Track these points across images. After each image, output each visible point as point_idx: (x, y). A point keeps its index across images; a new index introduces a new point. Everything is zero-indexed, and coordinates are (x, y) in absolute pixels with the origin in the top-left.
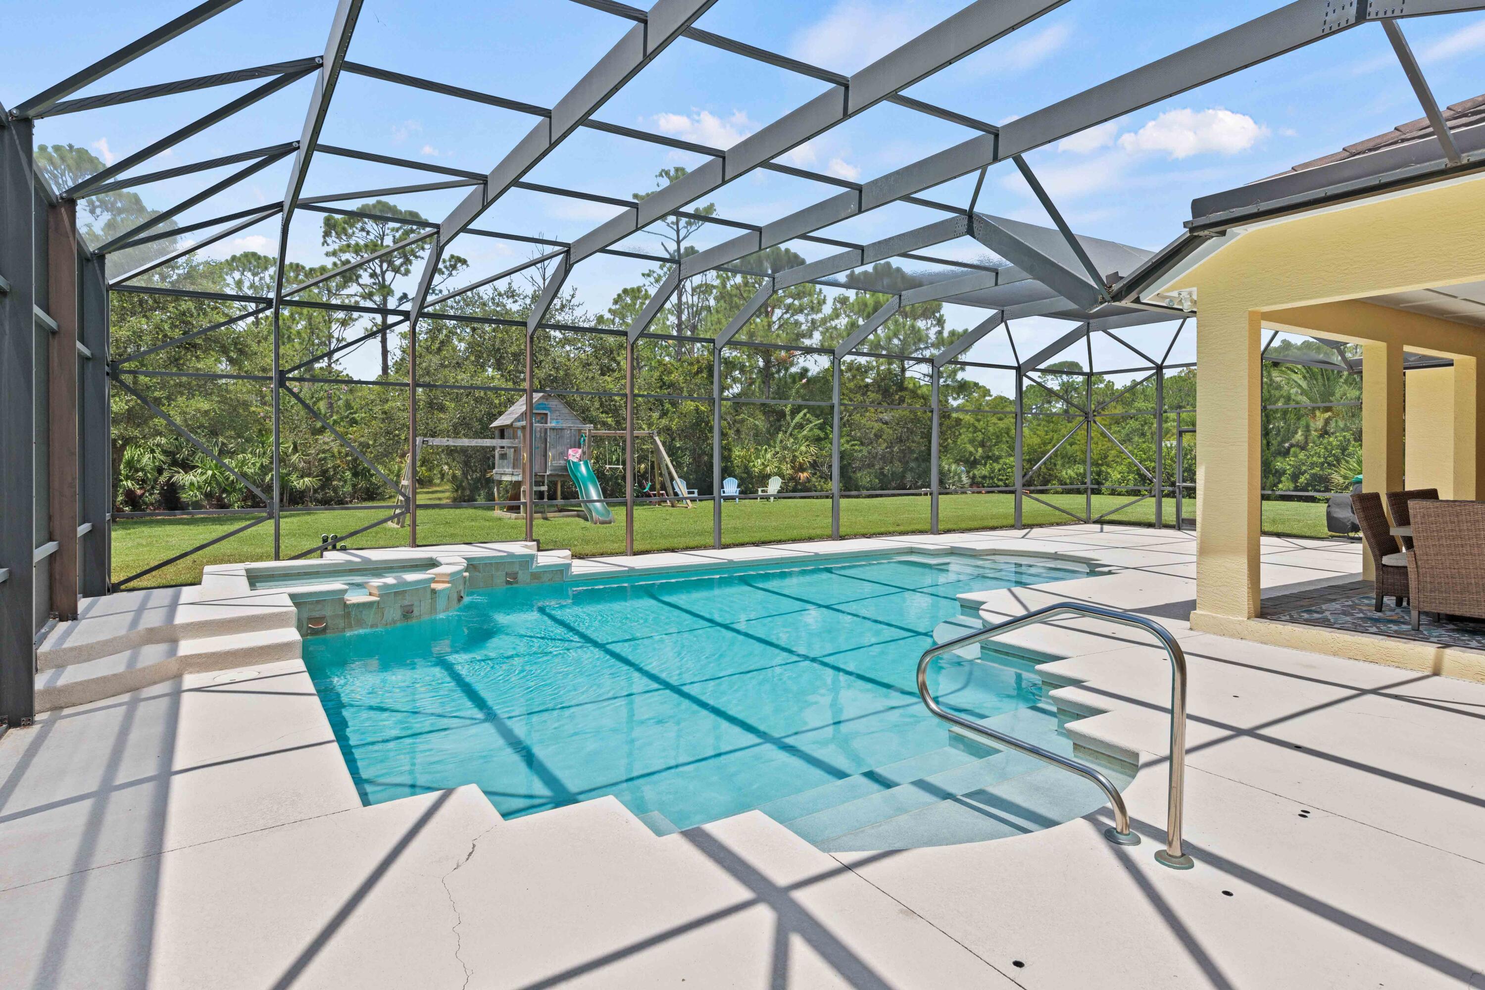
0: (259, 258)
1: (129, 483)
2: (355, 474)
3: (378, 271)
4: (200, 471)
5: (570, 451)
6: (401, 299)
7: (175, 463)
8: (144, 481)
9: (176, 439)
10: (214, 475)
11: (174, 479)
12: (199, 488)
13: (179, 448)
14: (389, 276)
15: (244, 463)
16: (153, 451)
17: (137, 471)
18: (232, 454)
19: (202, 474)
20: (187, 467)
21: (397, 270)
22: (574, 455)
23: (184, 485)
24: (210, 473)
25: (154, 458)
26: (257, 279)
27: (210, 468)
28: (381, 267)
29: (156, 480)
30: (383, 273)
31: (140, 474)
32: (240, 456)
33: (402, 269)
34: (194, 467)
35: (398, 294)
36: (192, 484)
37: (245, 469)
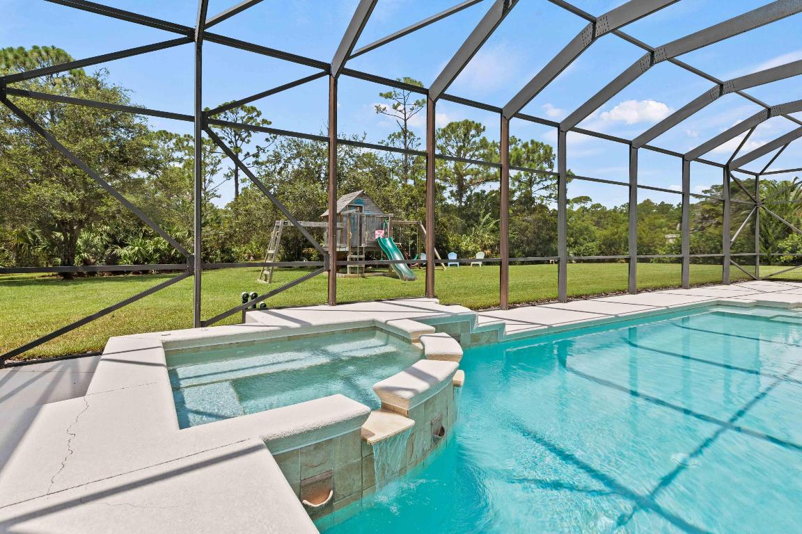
0: (167, 133)
1: (85, 255)
2: (223, 251)
3: (233, 140)
4: (130, 247)
5: (376, 232)
6: (246, 155)
7: (115, 242)
8: (96, 254)
9: (117, 228)
10: (139, 250)
11: (114, 252)
12: (130, 258)
13: (118, 233)
14: (239, 143)
15: (158, 242)
16: (101, 235)
17: (92, 247)
18: (151, 237)
19: (132, 249)
20: (123, 245)
21: (243, 140)
22: (379, 234)
23: (121, 256)
24: (137, 248)
25: (101, 238)
26: (166, 145)
27: (137, 245)
28: (235, 137)
29: (103, 254)
30: (236, 141)
31: (94, 249)
32: (156, 239)
33: (246, 140)
34: (128, 245)
35: (244, 152)
36: (125, 255)
37: (159, 246)
